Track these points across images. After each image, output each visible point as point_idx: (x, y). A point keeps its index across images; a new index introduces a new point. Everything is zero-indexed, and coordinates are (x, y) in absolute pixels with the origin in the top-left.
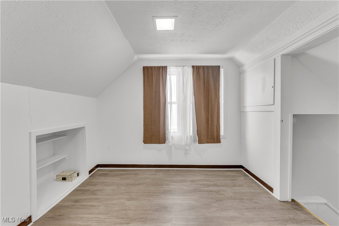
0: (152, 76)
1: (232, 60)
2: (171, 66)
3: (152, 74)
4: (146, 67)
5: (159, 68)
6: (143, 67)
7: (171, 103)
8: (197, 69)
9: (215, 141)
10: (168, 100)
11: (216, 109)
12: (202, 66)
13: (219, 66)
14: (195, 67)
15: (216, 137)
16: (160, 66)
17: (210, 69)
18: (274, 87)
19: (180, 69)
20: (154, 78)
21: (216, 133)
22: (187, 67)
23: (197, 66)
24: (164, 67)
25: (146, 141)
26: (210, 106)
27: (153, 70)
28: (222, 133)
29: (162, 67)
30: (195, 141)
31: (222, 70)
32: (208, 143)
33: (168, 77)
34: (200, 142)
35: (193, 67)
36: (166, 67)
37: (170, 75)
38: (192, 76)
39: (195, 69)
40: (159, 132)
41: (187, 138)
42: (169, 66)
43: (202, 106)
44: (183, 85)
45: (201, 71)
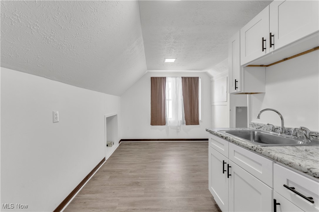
0: (157, 83)
1: (206, 73)
2: (169, 77)
3: (157, 82)
4: (153, 77)
5: (161, 78)
6: (151, 77)
7: (169, 100)
8: (184, 79)
9: (196, 124)
10: (167, 98)
11: (197, 103)
12: (188, 77)
13: (198, 77)
14: (183, 78)
15: (196, 121)
16: (162, 77)
17: (193, 79)
18: (227, 92)
19: (174, 79)
20: (158, 84)
21: (196, 118)
22: (178, 78)
23: (184, 77)
24: (164, 77)
25: (153, 124)
26: (193, 102)
27: (158, 79)
28: (200, 119)
29: (163, 77)
30: (183, 124)
31: (200, 80)
32: (191, 125)
33: (167, 83)
34: (187, 124)
35: (182, 78)
36: (166, 77)
37: (168, 82)
38: (181, 83)
39: (183, 79)
40: (161, 118)
41: (178, 122)
42: (167, 77)
43: (188, 102)
44: (176, 88)
45: (187, 80)
